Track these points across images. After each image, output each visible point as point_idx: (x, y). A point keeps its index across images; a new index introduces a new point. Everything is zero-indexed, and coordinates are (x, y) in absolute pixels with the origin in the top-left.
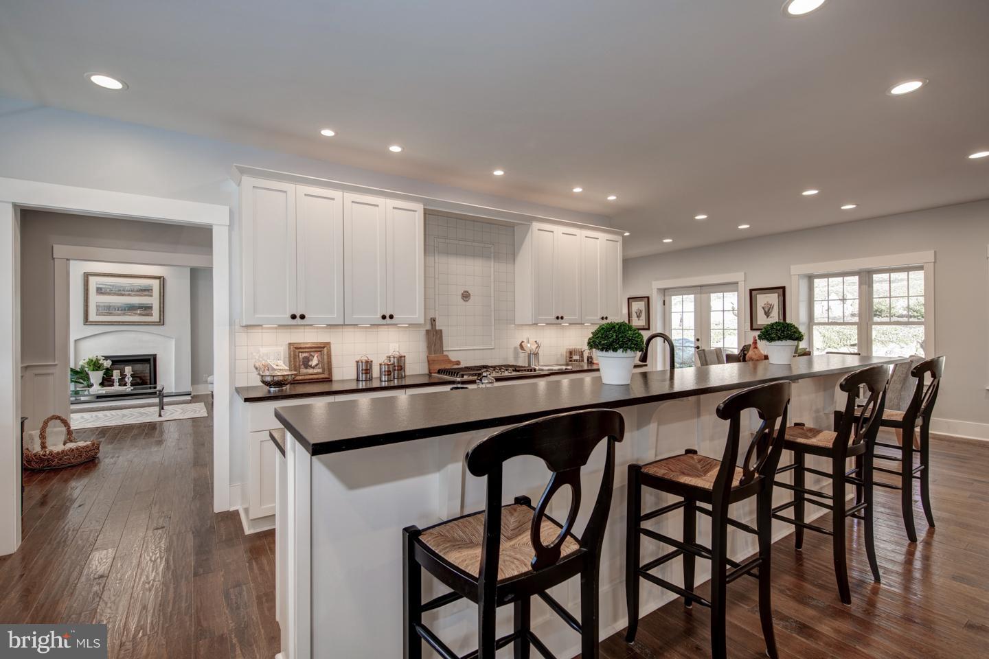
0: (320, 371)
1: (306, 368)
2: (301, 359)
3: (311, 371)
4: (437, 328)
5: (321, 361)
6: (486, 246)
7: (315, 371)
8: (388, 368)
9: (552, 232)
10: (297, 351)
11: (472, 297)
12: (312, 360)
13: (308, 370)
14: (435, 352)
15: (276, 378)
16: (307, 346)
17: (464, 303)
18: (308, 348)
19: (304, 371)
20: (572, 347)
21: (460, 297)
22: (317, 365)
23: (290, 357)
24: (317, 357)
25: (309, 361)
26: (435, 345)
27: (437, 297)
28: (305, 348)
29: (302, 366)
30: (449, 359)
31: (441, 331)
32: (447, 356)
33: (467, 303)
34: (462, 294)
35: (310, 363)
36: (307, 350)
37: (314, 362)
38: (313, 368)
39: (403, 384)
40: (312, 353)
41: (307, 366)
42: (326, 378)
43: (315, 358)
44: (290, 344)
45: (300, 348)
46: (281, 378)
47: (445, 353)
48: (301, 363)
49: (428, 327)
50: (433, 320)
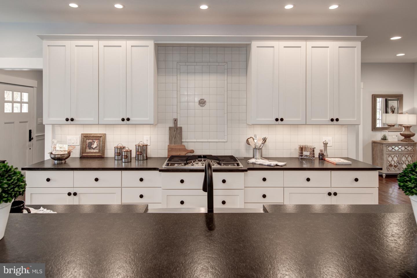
0: (97, 151)
1: (90, 149)
2: (87, 143)
3: (92, 151)
4: (179, 126)
5: (99, 145)
6: (220, 64)
7: (95, 151)
8: (127, 154)
9: (273, 47)
10: (86, 138)
11: (207, 103)
12: (93, 144)
13: (90, 150)
14: (175, 143)
15: (56, 156)
16: (91, 136)
17: (201, 108)
18: (92, 137)
19: (88, 150)
20: (303, 144)
21: (198, 103)
22: (96, 147)
23: (81, 142)
24: (97, 142)
25: (92, 145)
26: (175, 138)
27: (179, 103)
28: (90, 137)
29: (88, 148)
30: (186, 149)
31: (181, 128)
32: (184, 146)
33: (203, 108)
34: (199, 101)
35: (92, 146)
36: (91, 138)
37: (95, 146)
38: (94, 149)
39: (129, 167)
40: (94, 140)
41: (90, 148)
42: (100, 156)
43: (96, 143)
44: (82, 134)
45: (87, 137)
46: (59, 156)
47: (183, 144)
48: (87, 146)
49: (172, 125)
50: (176, 120)
